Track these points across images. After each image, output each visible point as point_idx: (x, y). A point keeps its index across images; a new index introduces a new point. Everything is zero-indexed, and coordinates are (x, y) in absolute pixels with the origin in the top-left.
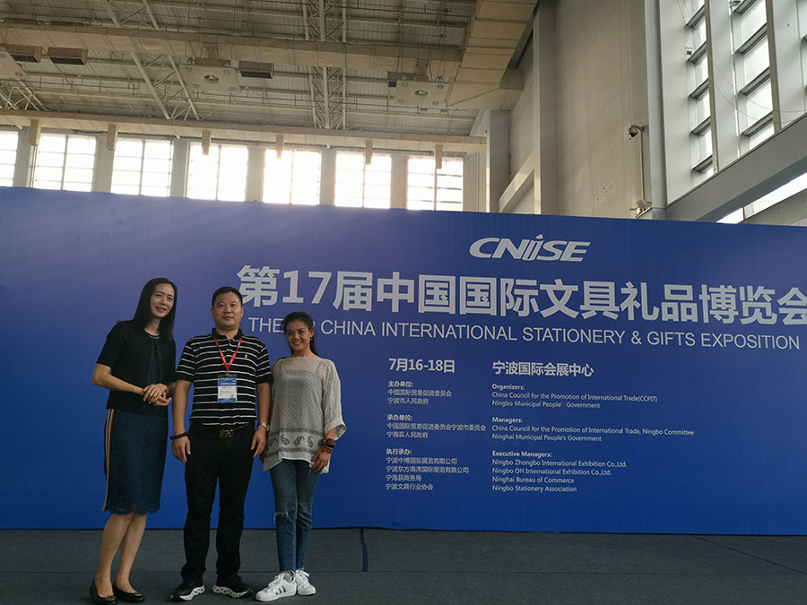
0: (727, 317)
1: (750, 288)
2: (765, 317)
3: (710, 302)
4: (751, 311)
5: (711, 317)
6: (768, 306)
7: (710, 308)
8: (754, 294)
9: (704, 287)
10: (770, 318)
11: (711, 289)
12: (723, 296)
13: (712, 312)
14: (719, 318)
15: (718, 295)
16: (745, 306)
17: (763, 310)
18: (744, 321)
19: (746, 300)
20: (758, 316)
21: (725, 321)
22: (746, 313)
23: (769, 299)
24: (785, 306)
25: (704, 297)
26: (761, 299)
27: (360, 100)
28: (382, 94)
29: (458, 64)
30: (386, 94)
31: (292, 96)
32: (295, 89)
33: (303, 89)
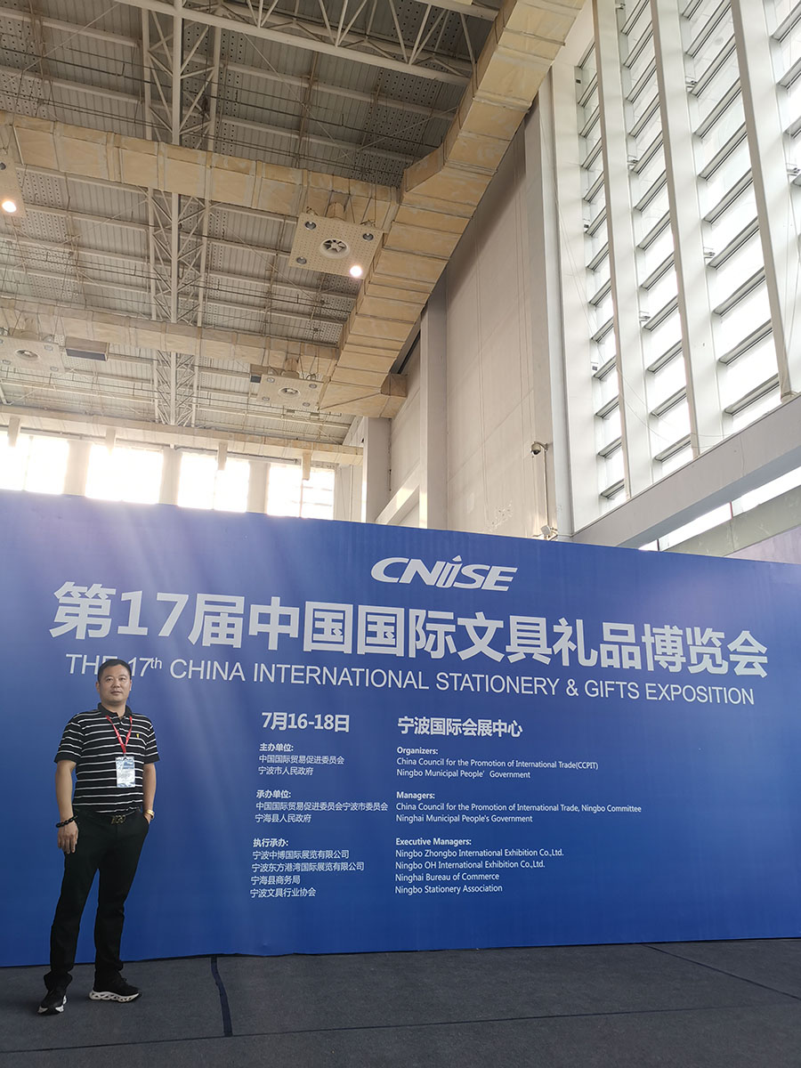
0: (673, 664)
1: (697, 630)
2: (715, 664)
3: (654, 645)
4: (700, 657)
5: (656, 663)
6: (718, 652)
7: (654, 653)
8: (702, 637)
9: (647, 627)
10: (721, 666)
11: (655, 630)
12: (668, 638)
13: (657, 658)
14: (665, 665)
15: (663, 637)
16: (693, 651)
17: (713, 657)
18: (693, 670)
19: (694, 644)
20: (707, 663)
21: (672, 669)
22: (694, 660)
23: (718, 644)
24: (735, 652)
25: (647, 639)
26: (710, 643)
27: (214, 395)
28: (241, 390)
29: (334, 362)
30: (246, 391)
31: (130, 384)
32: (135, 376)
33: (145, 377)
